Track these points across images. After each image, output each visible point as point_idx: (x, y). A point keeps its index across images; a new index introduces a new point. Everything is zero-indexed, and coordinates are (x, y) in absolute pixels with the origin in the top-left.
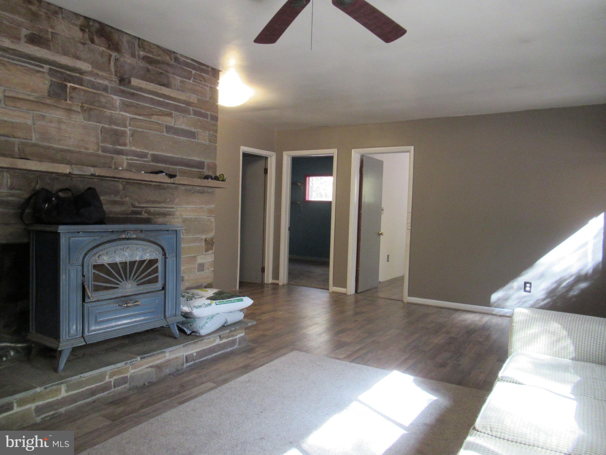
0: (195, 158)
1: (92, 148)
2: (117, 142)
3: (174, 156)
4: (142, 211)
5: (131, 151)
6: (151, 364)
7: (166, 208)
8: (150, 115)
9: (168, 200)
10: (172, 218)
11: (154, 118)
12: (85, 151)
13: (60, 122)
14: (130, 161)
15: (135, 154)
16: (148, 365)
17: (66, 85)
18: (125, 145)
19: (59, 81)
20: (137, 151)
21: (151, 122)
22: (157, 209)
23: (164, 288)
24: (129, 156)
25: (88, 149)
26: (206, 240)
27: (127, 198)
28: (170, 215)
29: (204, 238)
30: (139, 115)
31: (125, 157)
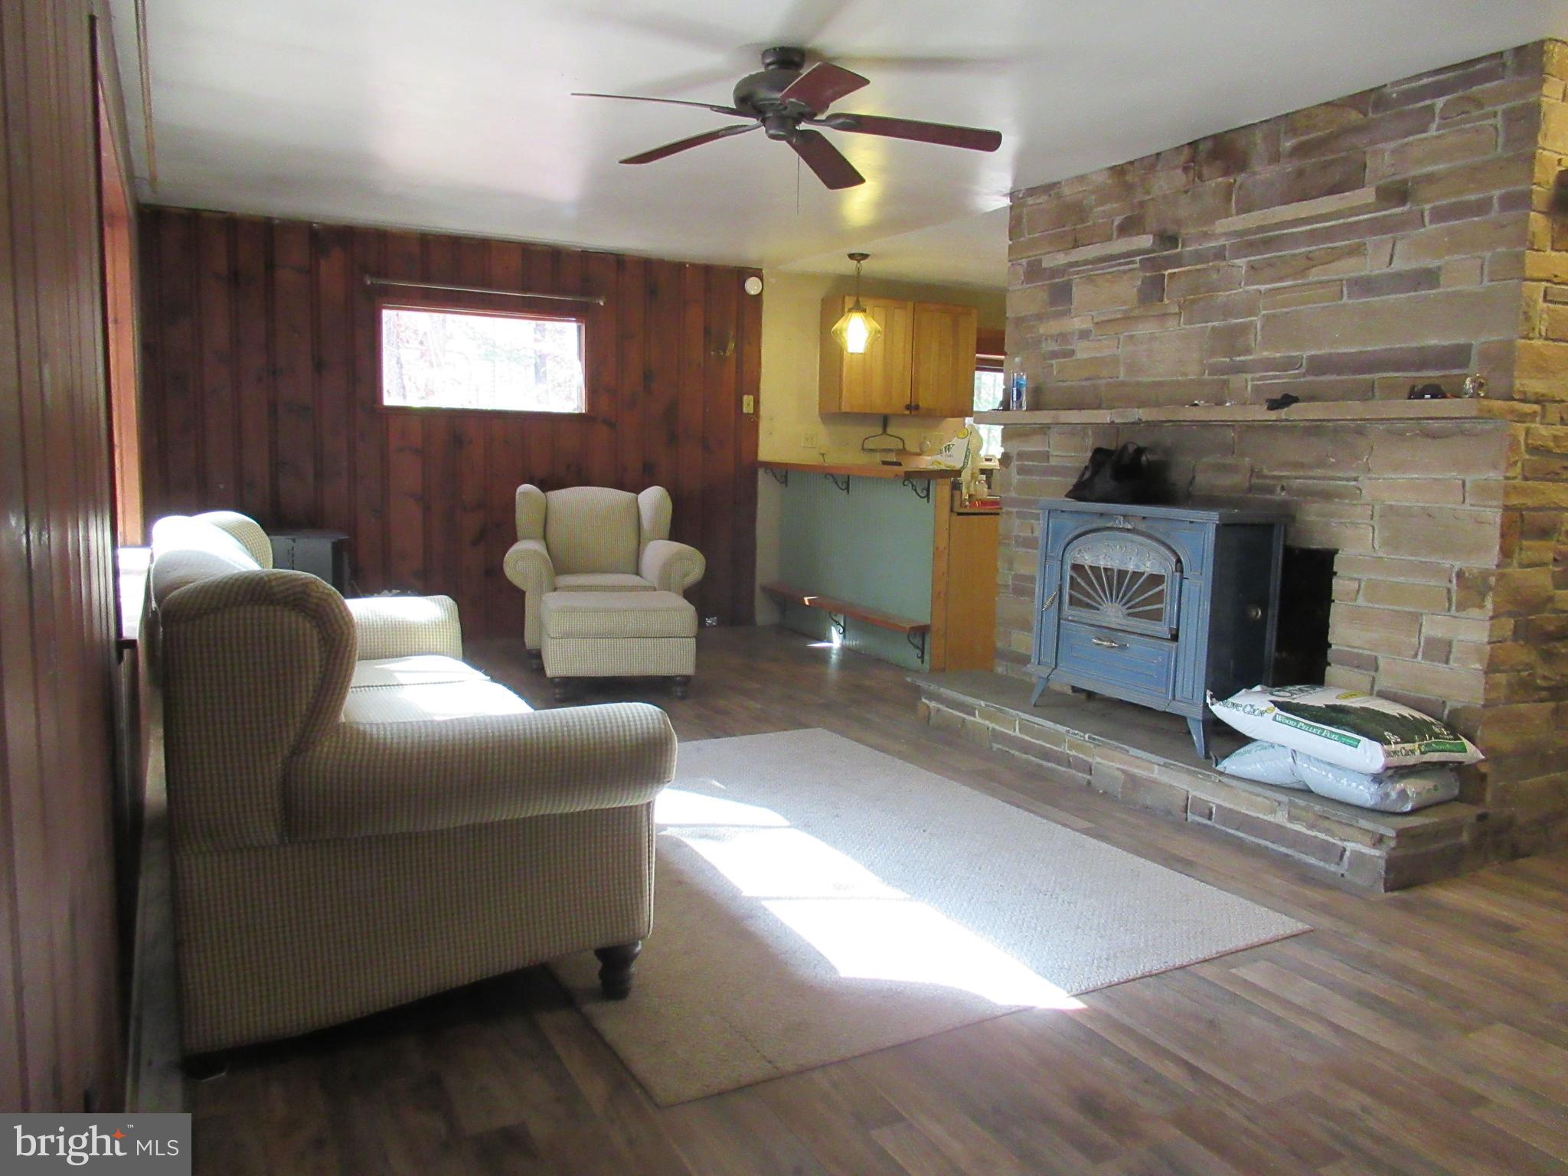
0: (1433, 342)
1: (1193, 372)
2: (1232, 351)
3: (1365, 349)
4: (1274, 486)
5: (1260, 361)
6: (1125, 767)
7: (1334, 479)
8: (1303, 272)
9: (1333, 460)
10: (1347, 504)
11: (1315, 275)
12: (1184, 378)
13: (1152, 338)
14: (1259, 383)
15: (1269, 365)
16: (1121, 767)
17: (1164, 275)
18: (1247, 351)
19: (1154, 274)
20: (1274, 359)
21: (1309, 284)
22: (1311, 482)
23: (1175, 637)
24: (1256, 372)
25: (1186, 375)
26: (1460, 575)
27: (1247, 459)
28: (1340, 496)
29: (1456, 569)
30: (1281, 279)
31: (1249, 376)
